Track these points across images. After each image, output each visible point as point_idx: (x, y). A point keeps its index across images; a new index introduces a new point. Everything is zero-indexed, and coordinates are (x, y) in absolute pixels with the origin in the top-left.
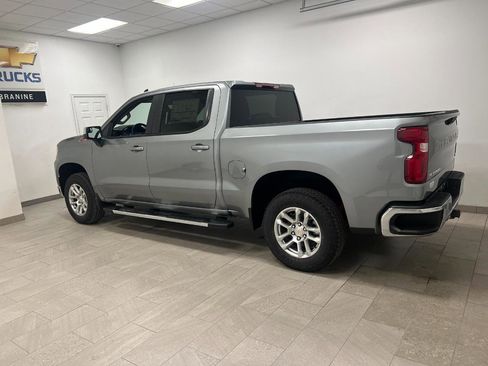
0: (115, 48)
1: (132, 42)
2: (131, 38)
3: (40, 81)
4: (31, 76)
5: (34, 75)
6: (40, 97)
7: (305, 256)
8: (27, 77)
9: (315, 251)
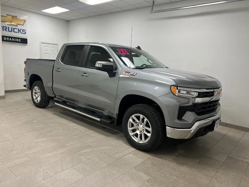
0: (65, 22)
1: (74, 20)
2: (73, 18)
3: (25, 33)
4: (21, 31)
5: (23, 30)
6: (24, 41)
7: (141, 142)
8: (19, 31)
9: (146, 141)
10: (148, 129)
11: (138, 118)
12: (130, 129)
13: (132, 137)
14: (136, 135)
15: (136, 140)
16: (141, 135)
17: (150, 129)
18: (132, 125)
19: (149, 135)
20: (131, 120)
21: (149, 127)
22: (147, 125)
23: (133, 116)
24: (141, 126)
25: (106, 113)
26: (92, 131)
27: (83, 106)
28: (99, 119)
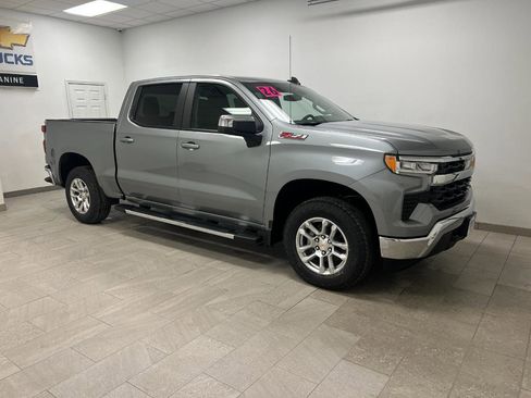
0: (116, 32)
1: (136, 27)
2: (135, 23)
3: (31, 64)
4: (22, 59)
5: (25, 57)
6: (31, 82)
7: (327, 273)
8: (17, 59)
9: (338, 270)
10: (339, 245)
11: (318, 225)
12: (301, 249)
13: (308, 265)
14: (316, 260)
15: (315, 269)
16: (325, 259)
17: (345, 246)
18: (305, 241)
19: (343, 257)
20: (301, 231)
21: (343, 241)
22: (338, 238)
23: (306, 223)
24: (324, 242)
25: (244, 221)
26: (217, 262)
27: (191, 212)
28: (231, 236)
